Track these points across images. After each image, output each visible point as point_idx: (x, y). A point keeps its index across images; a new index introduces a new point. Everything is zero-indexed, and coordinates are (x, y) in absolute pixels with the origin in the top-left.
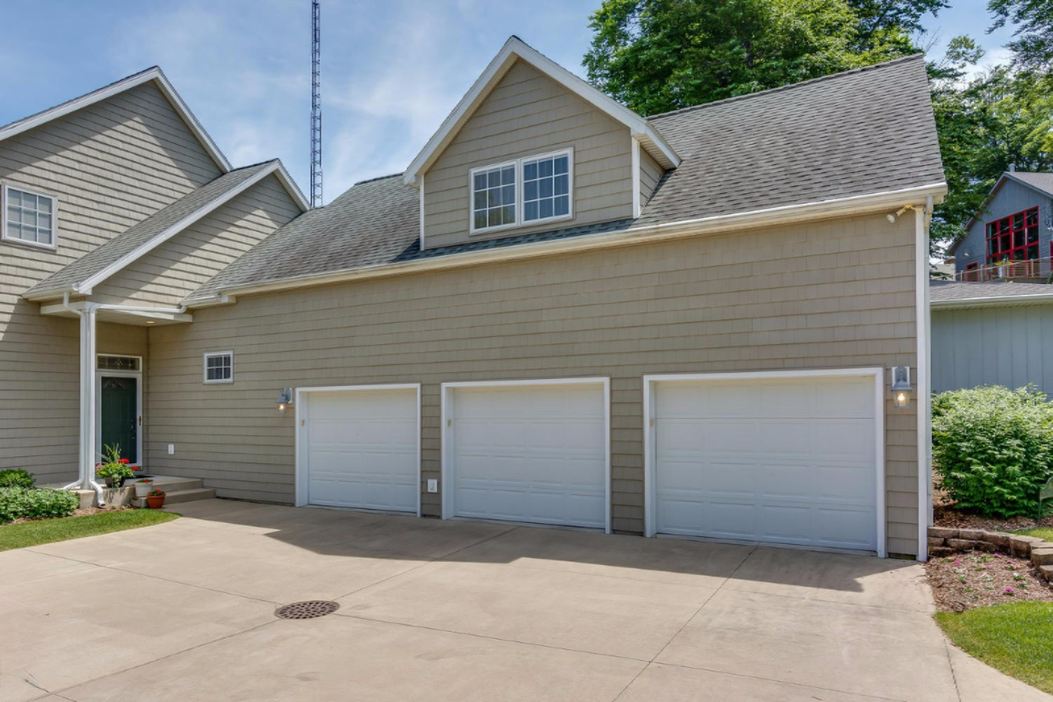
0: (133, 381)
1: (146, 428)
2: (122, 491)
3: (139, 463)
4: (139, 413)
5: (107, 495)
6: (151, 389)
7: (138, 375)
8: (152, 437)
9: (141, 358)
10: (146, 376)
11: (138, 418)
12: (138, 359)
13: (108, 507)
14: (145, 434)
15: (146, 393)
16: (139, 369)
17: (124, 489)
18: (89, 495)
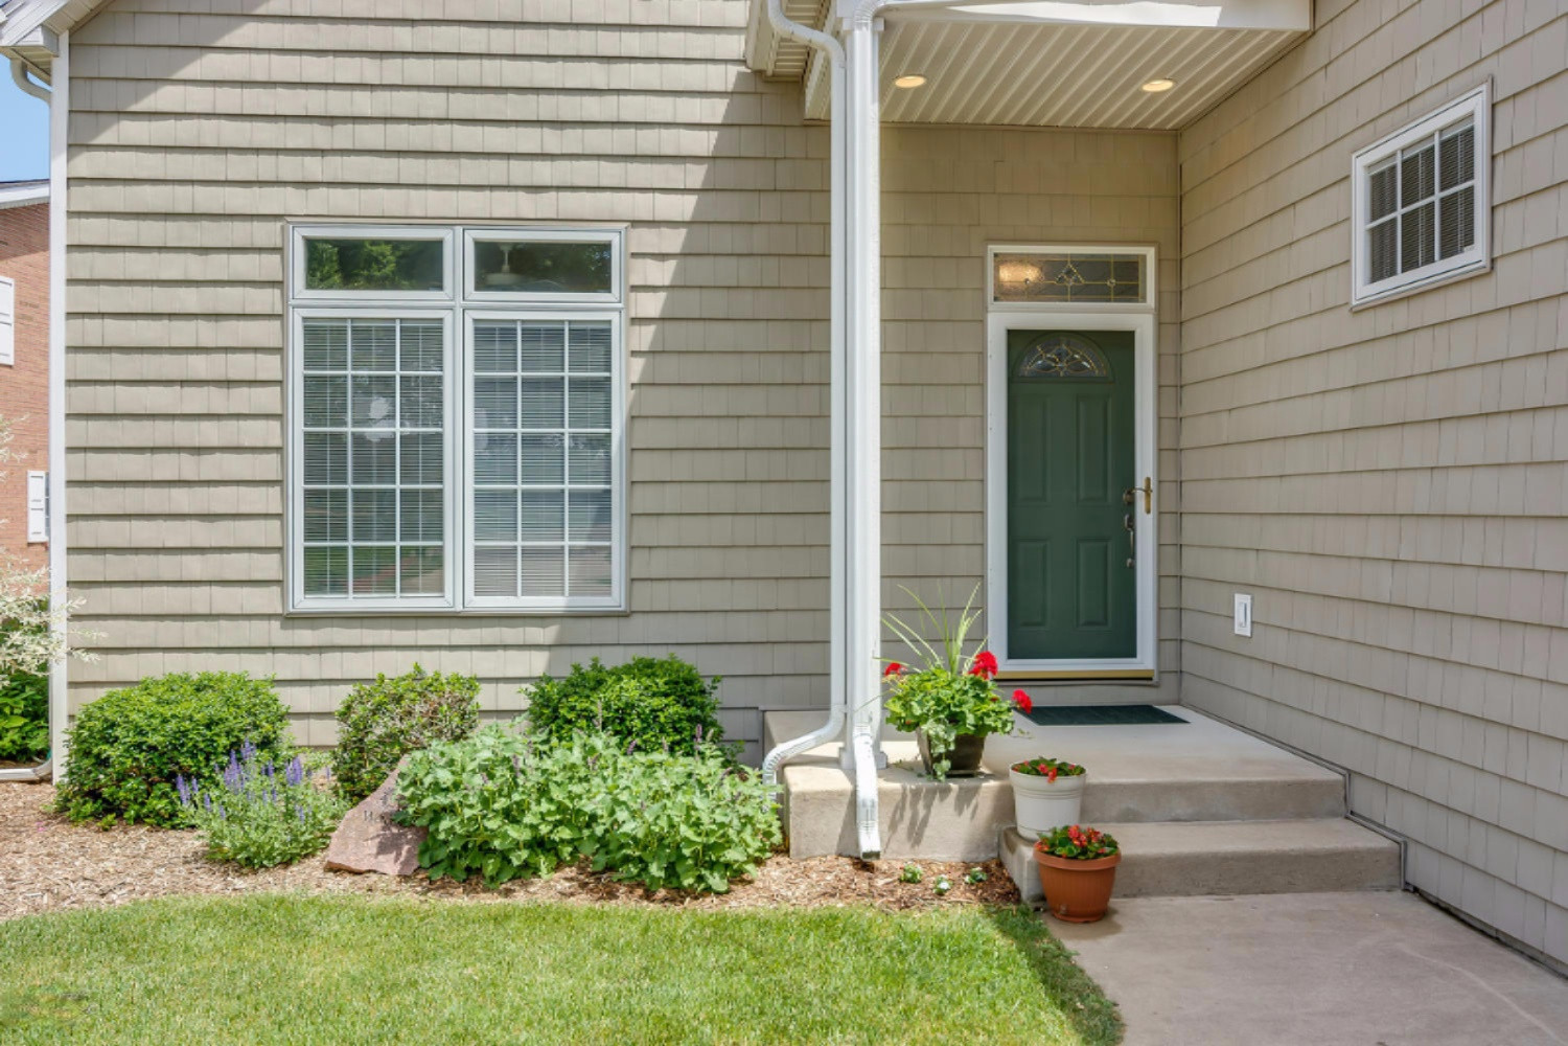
0: (1124, 341)
1: (1173, 517)
2: (965, 798)
3: (1146, 659)
4: (1145, 465)
5: (901, 807)
6: (1192, 369)
7: (1138, 319)
8: (1192, 562)
9: (1150, 253)
10: (1172, 323)
11: (1140, 483)
12: (1144, 257)
13: (894, 861)
14: (1172, 547)
15: (1172, 388)
16: (1144, 299)
17: (975, 791)
18: (827, 798)
